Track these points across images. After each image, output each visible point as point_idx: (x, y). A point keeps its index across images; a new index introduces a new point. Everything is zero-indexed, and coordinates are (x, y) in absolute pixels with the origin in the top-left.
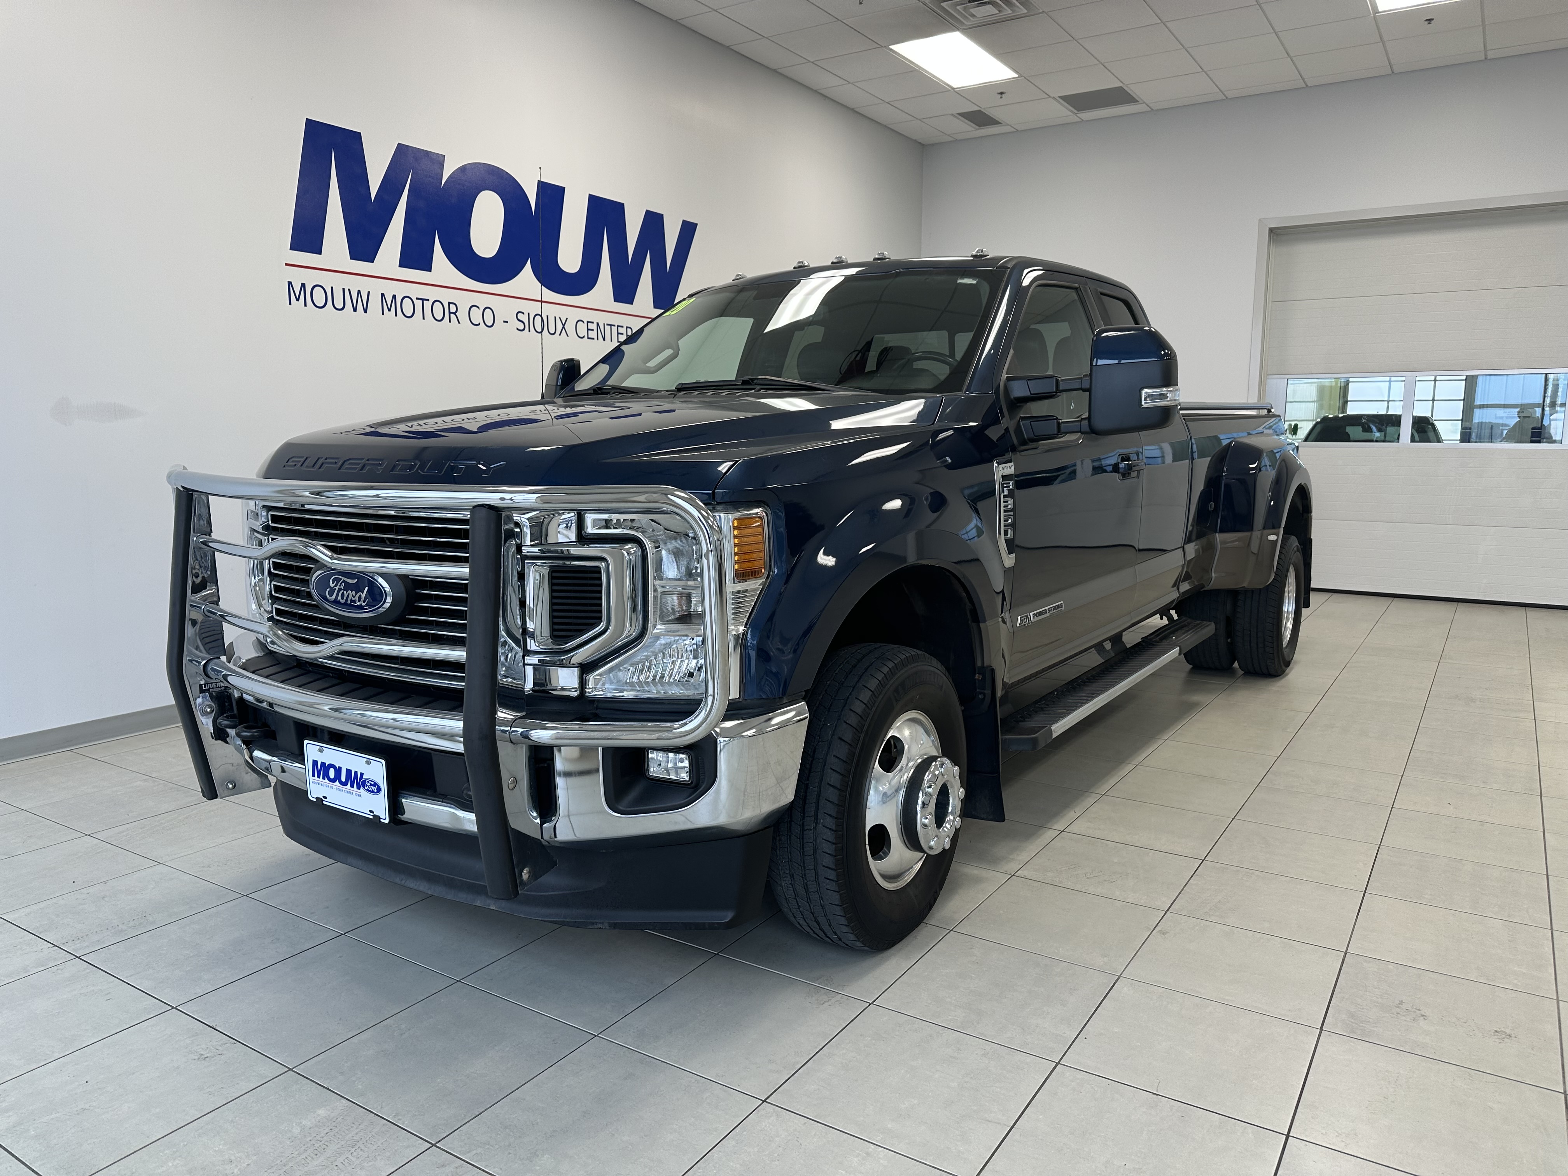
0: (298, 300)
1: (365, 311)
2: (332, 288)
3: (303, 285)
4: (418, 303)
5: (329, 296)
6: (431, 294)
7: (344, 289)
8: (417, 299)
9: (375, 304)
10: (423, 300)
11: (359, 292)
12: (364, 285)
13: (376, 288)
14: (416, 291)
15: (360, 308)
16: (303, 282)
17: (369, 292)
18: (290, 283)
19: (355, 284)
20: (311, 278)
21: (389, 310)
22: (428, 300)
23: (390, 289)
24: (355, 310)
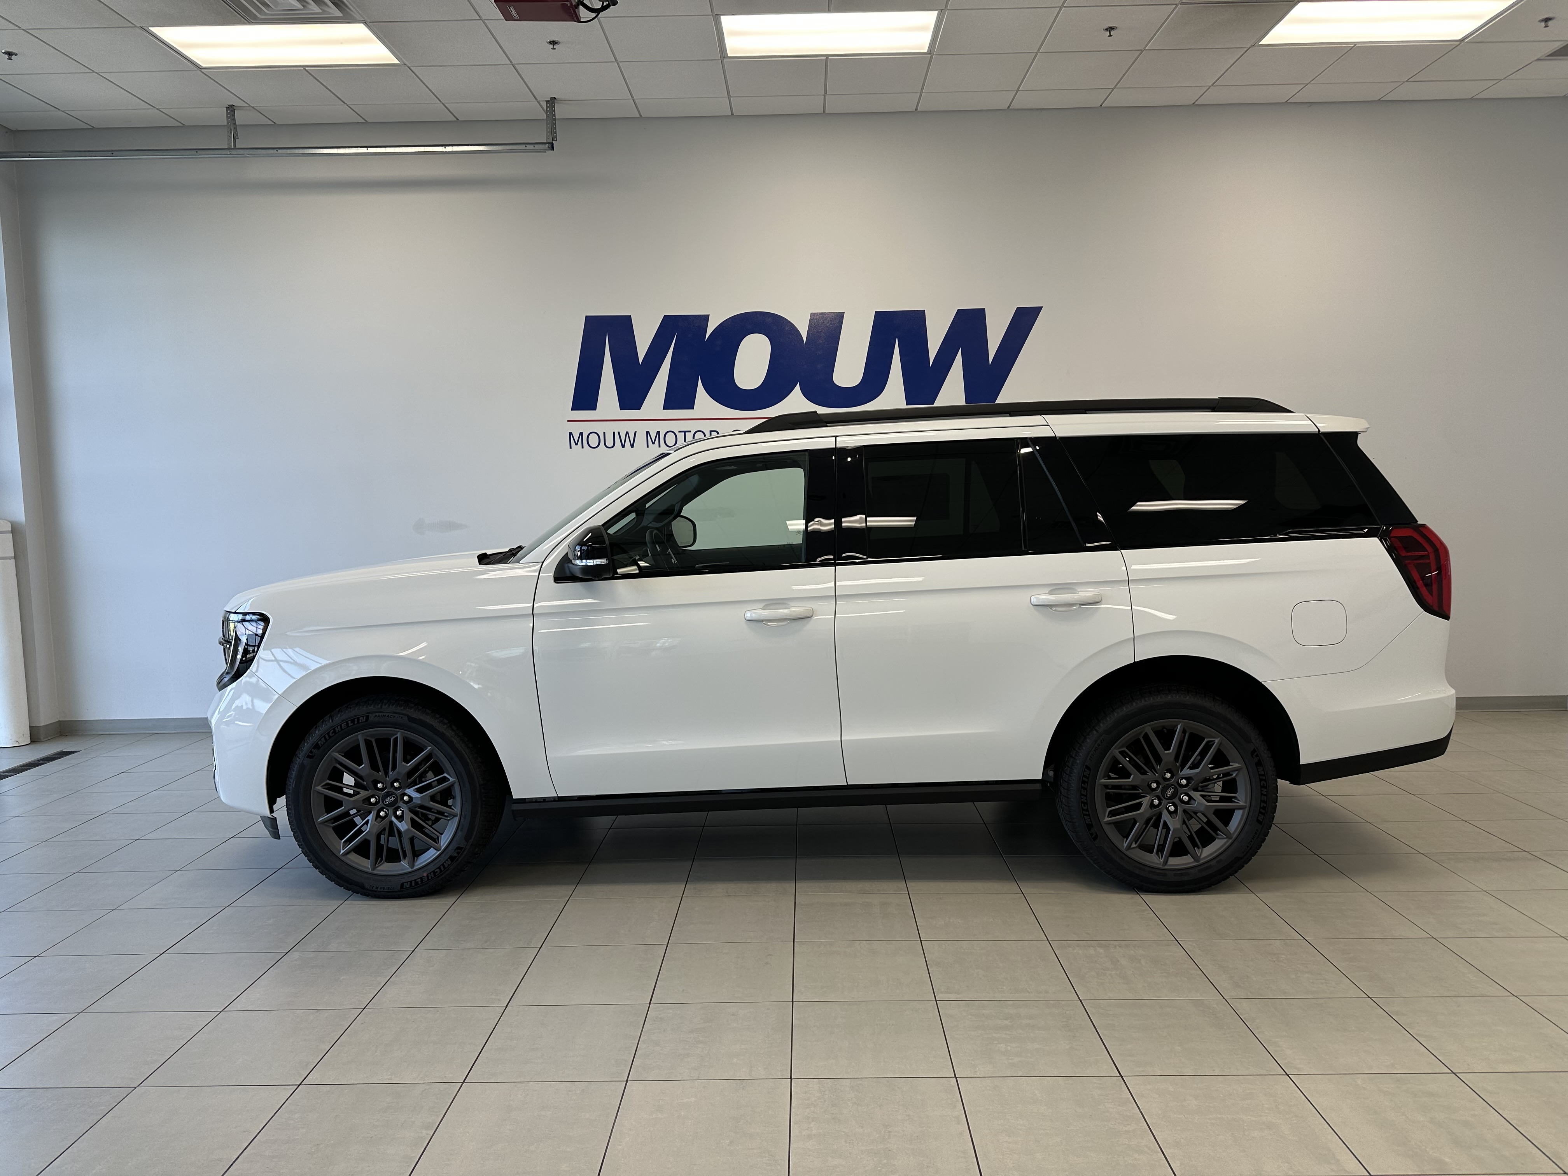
0: (576, 444)
1: (632, 446)
2: (604, 433)
3: (581, 434)
4: (681, 436)
5: (602, 439)
6: (693, 426)
7: (614, 433)
8: (679, 432)
9: (641, 439)
10: (685, 432)
11: (627, 433)
12: (631, 427)
13: (641, 428)
14: (677, 426)
15: (628, 444)
16: (581, 432)
17: (635, 432)
18: (571, 434)
19: (622, 428)
20: (586, 428)
21: (653, 443)
22: (690, 431)
23: (653, 428)
24: (623, 446)
